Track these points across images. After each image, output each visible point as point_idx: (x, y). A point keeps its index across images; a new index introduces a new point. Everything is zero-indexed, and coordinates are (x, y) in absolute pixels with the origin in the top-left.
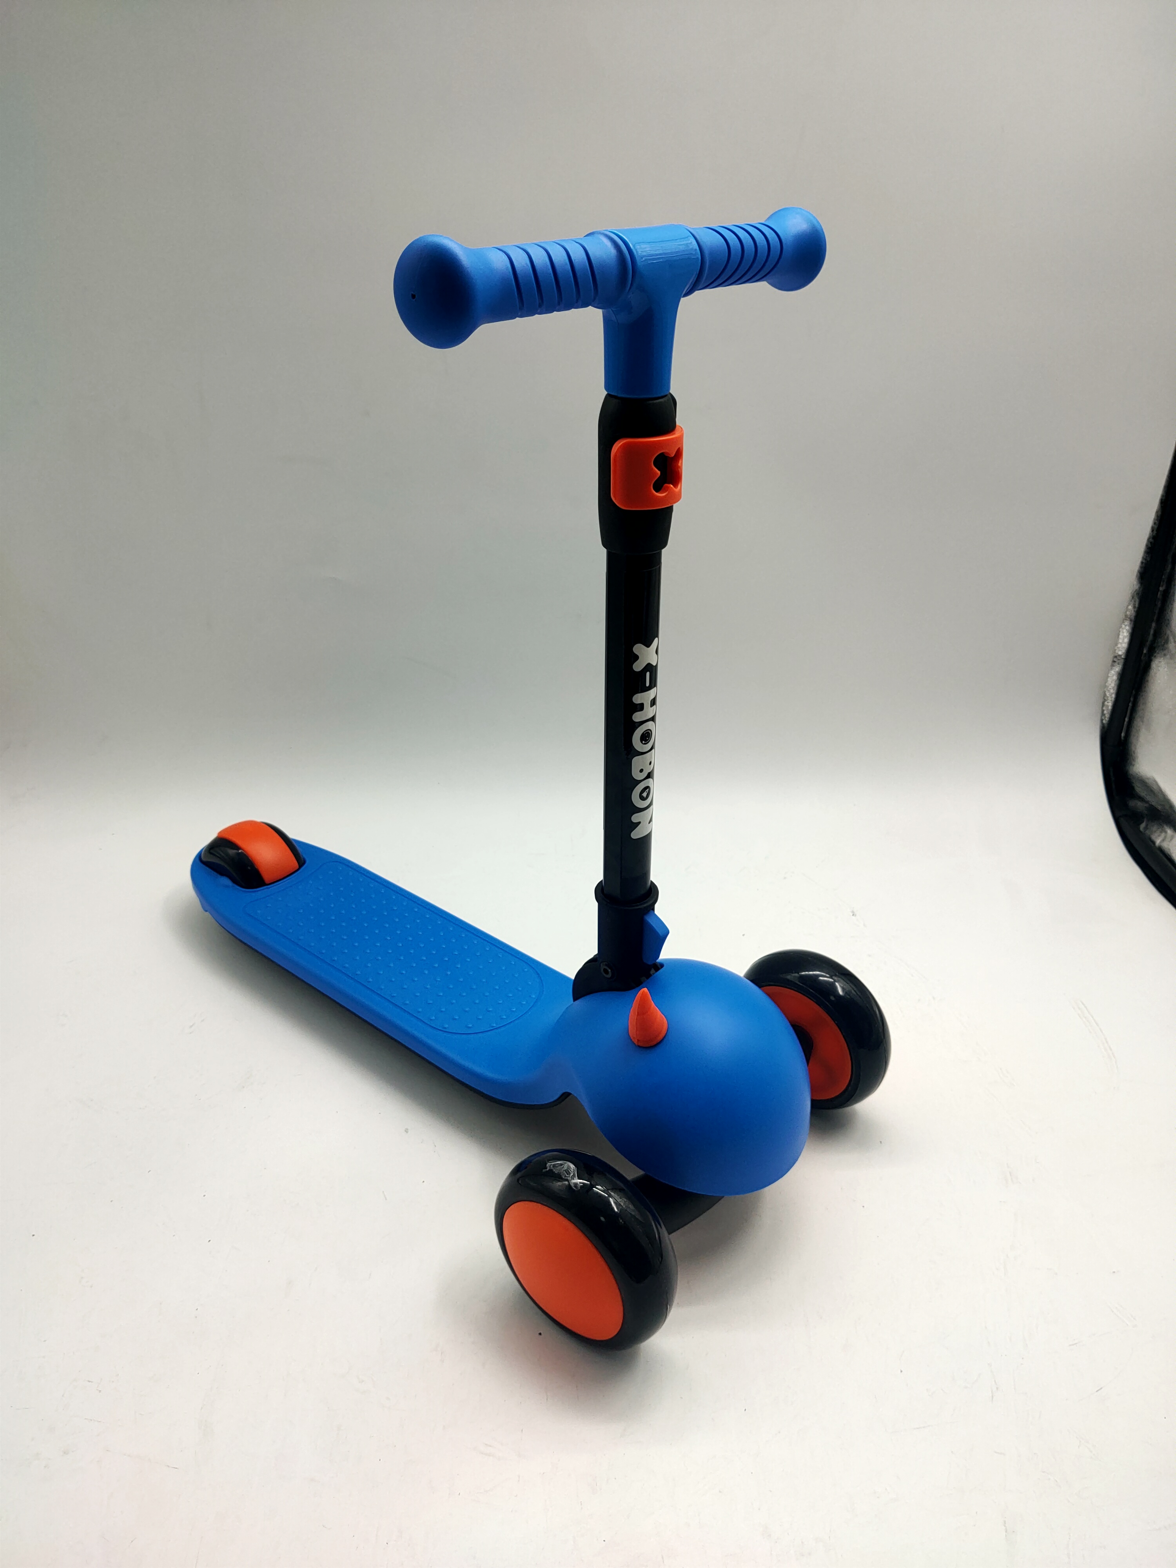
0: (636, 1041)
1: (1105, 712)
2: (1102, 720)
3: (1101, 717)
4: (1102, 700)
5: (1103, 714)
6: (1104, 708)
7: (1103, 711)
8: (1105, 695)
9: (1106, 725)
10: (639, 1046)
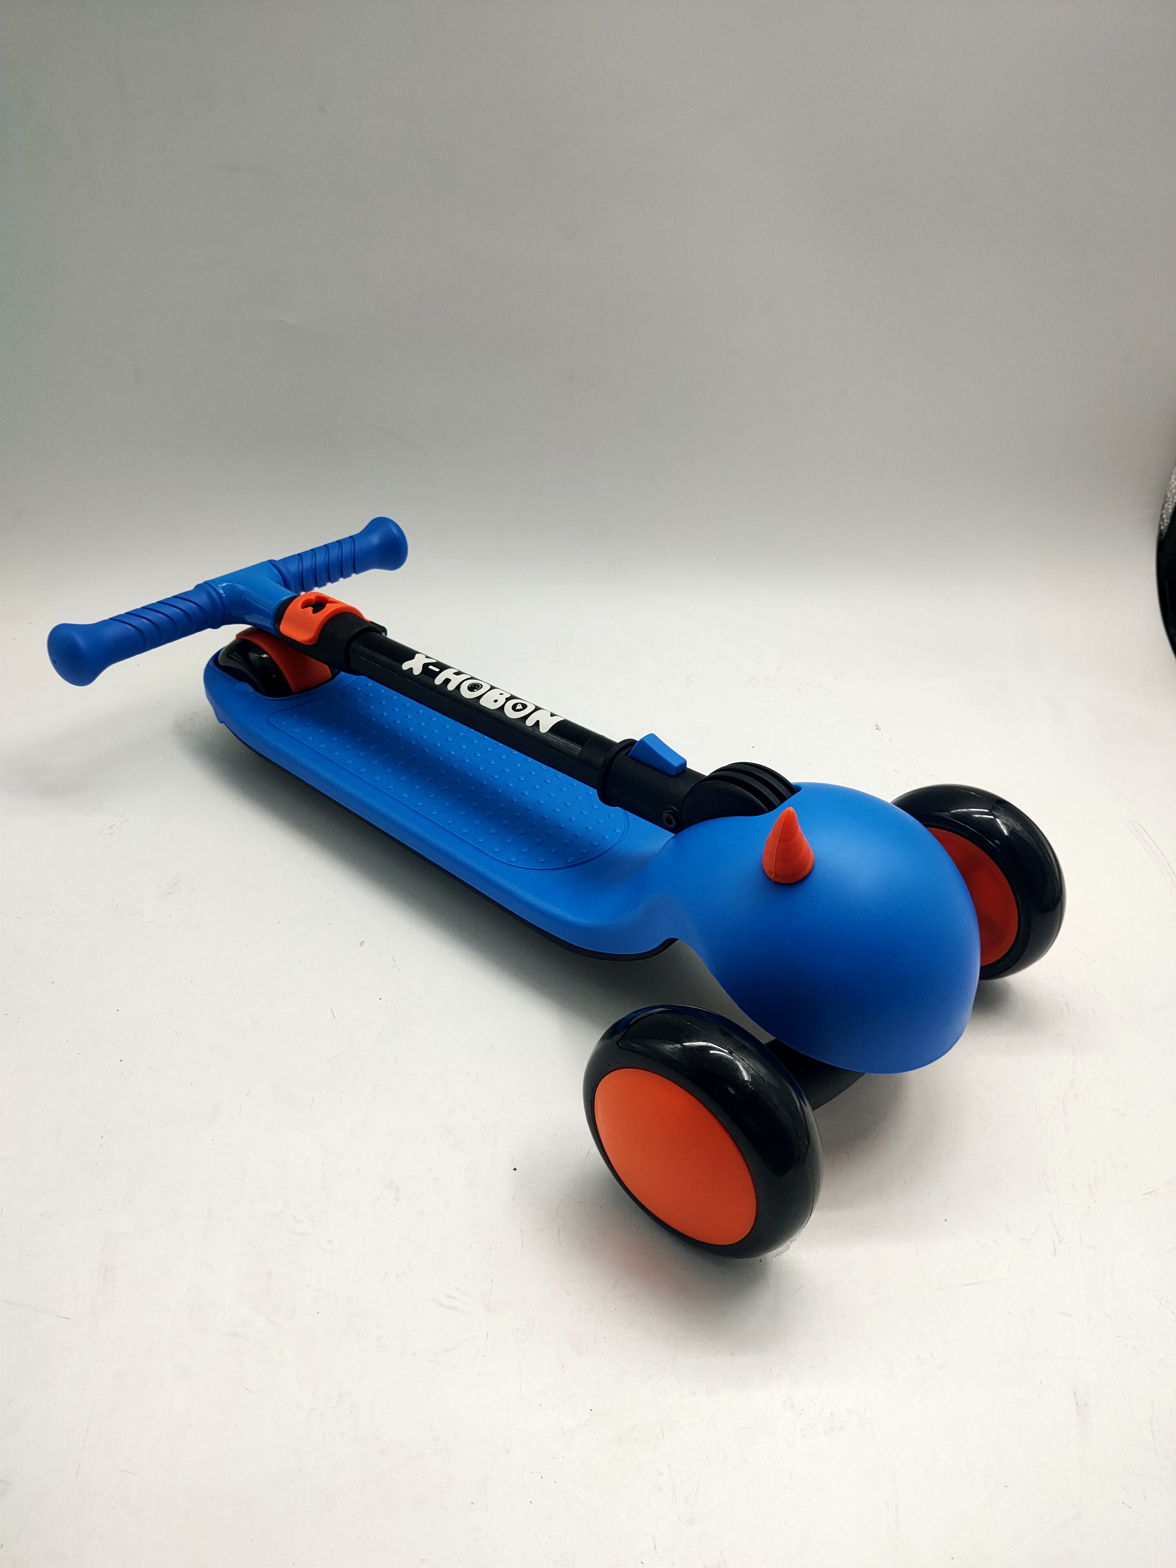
0: (772, 877)
1: (1164, 516)
2: (1160, 526)
3: (1160, 521)
4: (1162, 502)
5: (1162, 519)
6: (1164, 512)
7: (1162, 515)
8: (1166, 496)
9: (1164, 534)
10: (776, 883)
